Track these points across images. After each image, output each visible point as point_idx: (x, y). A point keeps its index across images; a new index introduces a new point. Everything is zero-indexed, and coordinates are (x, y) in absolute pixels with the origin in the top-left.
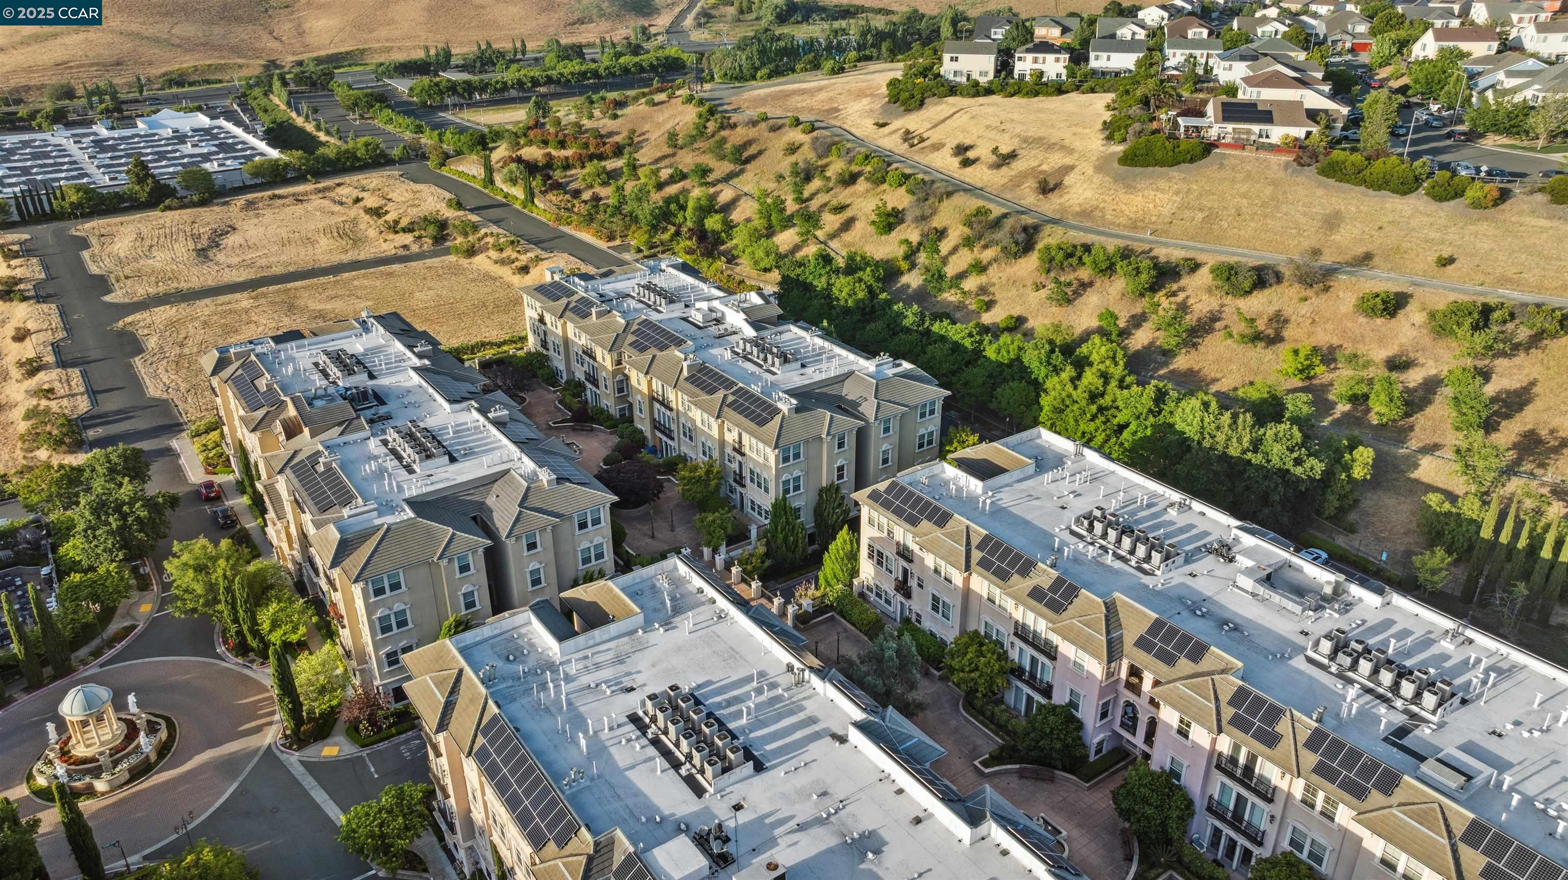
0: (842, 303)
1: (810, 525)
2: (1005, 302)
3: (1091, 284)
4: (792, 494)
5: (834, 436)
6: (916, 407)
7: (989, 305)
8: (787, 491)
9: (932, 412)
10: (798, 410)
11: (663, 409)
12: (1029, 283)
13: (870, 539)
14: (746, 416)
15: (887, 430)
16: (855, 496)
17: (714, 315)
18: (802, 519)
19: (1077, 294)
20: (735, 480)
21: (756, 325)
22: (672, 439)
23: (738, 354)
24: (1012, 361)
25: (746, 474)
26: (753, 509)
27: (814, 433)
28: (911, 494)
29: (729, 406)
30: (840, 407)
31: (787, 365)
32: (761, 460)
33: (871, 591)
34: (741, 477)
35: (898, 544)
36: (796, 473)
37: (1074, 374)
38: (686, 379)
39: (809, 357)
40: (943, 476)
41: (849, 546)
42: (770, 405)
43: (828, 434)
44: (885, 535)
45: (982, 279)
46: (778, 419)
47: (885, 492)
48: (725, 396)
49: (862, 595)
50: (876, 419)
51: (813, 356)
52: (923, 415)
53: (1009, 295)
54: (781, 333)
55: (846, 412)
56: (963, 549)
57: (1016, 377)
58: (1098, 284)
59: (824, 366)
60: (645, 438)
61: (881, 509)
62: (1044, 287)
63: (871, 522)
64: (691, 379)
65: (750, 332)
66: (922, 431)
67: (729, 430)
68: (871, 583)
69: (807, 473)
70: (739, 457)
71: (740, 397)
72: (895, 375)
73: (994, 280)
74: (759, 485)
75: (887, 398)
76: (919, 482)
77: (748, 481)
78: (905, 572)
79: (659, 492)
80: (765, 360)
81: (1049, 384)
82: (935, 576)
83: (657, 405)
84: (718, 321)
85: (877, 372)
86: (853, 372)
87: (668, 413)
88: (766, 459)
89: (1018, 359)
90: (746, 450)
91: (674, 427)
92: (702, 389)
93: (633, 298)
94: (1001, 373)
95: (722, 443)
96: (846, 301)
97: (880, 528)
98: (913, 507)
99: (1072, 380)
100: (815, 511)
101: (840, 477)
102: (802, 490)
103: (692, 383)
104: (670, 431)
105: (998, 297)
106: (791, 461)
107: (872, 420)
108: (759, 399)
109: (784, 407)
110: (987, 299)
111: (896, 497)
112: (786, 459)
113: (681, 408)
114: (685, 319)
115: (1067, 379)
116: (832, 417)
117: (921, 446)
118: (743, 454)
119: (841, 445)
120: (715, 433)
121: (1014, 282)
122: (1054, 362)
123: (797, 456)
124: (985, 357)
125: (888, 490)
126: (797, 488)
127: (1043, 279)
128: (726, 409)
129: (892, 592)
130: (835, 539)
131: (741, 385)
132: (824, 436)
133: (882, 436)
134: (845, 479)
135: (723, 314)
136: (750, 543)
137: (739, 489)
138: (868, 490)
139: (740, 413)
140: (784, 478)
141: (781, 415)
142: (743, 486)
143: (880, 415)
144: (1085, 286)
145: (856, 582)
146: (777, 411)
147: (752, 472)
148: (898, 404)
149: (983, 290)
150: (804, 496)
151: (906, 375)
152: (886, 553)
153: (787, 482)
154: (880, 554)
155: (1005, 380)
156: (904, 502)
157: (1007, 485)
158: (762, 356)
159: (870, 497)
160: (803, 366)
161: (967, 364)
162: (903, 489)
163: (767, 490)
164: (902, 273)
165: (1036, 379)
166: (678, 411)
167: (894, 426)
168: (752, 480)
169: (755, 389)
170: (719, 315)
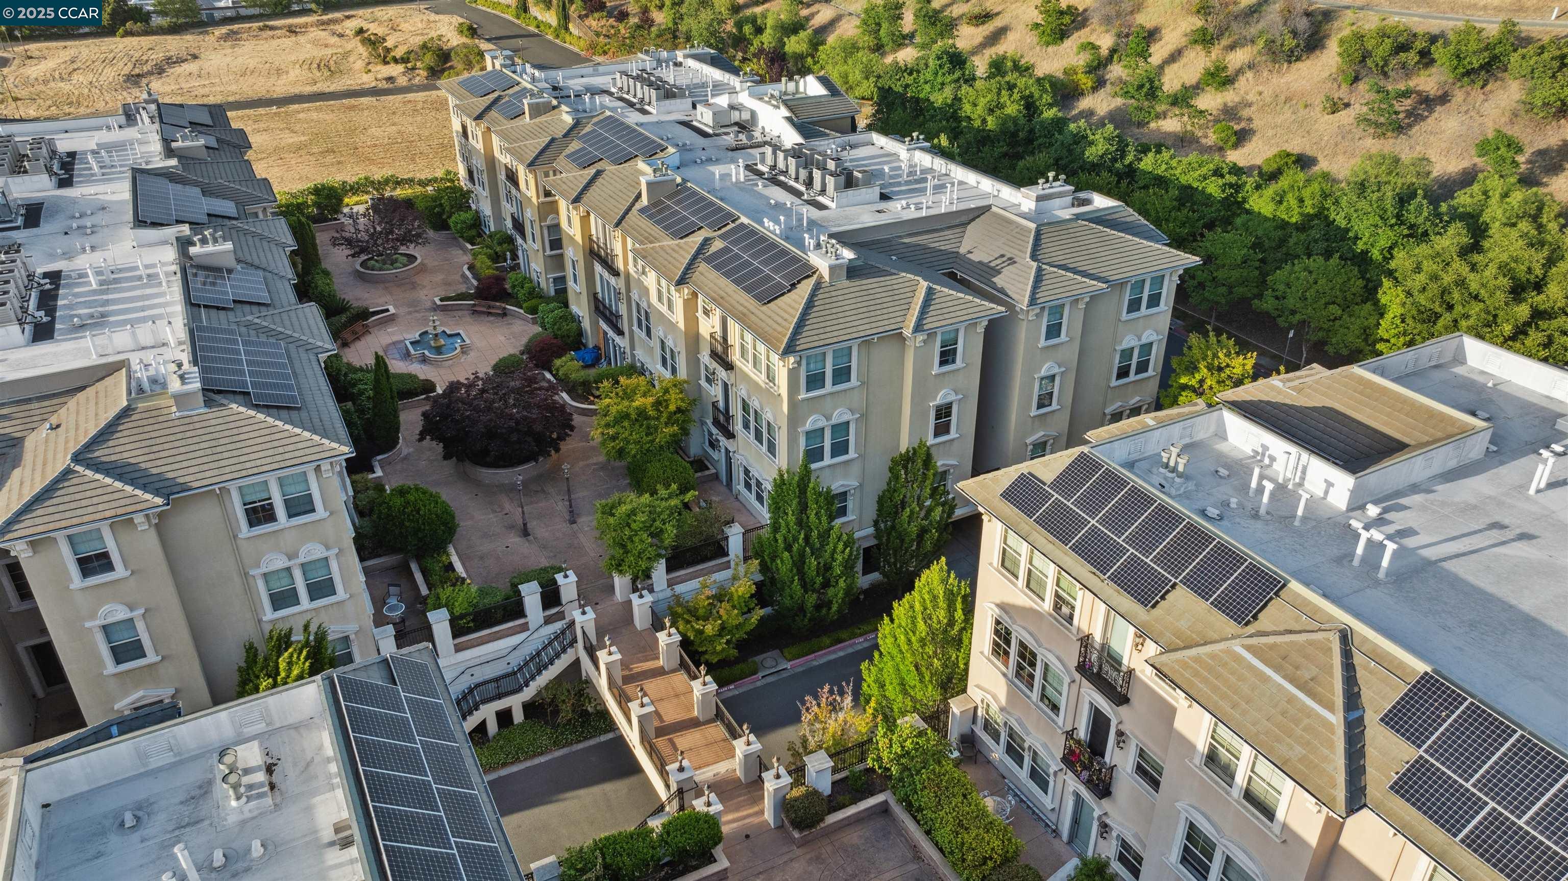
0: (977, 123)
1: (865, 533)
2: (1270, 133)
3: (1444, 99)
4: (828, 460)
5: (931, 335)
6: (1122, 284)
7: (1241, 137)
8: (814, 454)
9: (1154, 300)
10: (853, 272)
11: (606, 275)
12: (1318, 100)
13: (1002, 606)
14: (737, 282)
15: (1054, 331)
16: (969, 487)
17: (735, 116)
18: (850, 517)
19: (1414, 116)
20: (716, 422)
21: (805, 128)
22: (620, 333)
23: (760, 174)
24: (1309, 218)
25: (736, 410)
26: (748, 486)
27: (887, 325)
28: (1140, 499)
29: (708, 260)
30: (952, 276)
31: (851, 192)
32: (760, 378)
33: (996, 736)
34: (728, 417)
35: (1085, 641)
36: (840, 415)
37: (1466, 240)
38: (642, 211)
39: (899, 184)
40: (1222, 447)
41: (941, 614)
42: (795, 259)
43: (918, 328)
44: (1047, 605)
45: (1229, 97)
46: (806, 287)
47: (1055, 484)
48: (707, 242)
49: (969, 742)
50: (1033, 301)
51: (907, 183)
52: (1134, 306)
53: (1279, 120)
54: (853, 147)
55: (964, 284)
56: (1336, 719)
57: (1316, 248)
58: (1459, 96)
59: (926, 200)
60: (580, 333)
61: (1042, 537)
62: (1347, 105)
63: (1007, 563)
64: (654, 211)
65: (791, 138)
66: (1129, 341)
67: (706, 313)
68: (999, 719)
69: (864, 417)
70: (722, 373)
71: (735, 243)
72: (1078, 217)
73: (1251, 97)
74: (758, 437)
75: (1059, 259)
76: (1155, 460)
77: (738, 427)
78: (1099, 723)
79: (561, 438)
80: (809, 183)
81: (1401, 261)
82: (1208, 776)
83: (598, 268)
84: (743, 127)
85: (1038, 212)
86: (988, 208)
87: (613, 280)
88: (770, 377)
89: (1321, 215)
90: (735, 357)
91: (623, 310)
92: (666, 228)
93: (611, 94)
94: (1283, 241)
95: (693, 339)
96: (984, 121)
97: (1033, 584)
98: (1143, 541)
99: (1465, 252)
100: (881, 501)
101: (942, 429)
102: (852, 454)
103: (651, 217)
104: (618, 317)
105: (1256, 124)
106: (829, 387)
107: (1023, 302)
108: (773, 245)
109: (821, 263)
110: (1237, 127)
111: (1091, 504)
112: (815, 381)
113: (632, 270)
114: (687, 124)
115: (1454, 250)
116: (930, 292)
117: (1123, 373)
118: (729, 366)
119: (947, 357)
120: (678, 317)
121: (1288, 100)
122: (1412, 218)
123: (842, 374)
124: (1248, 212)
125: (1065, 482)
126: (840, 448)
127: (1343, 93)
128: (703, 267)
129: (1053, 762)
130: (910, 588)
131: (744, 220)
132: (907, 332)
133: (1042, 343)
134: (953, 434)
135: (753, 114)
136: (727, 566)
137: (723, 441)
138: (1006, 476)
139: (727, 275)
140: (809, 425)
141: (812, 281)
142: (730, 435)
143: (1043, 296)
144: (1428, 103)
145: (956, 706)
146: (808, 271)
147: (745, 407)
148: (1084, 274)
149: (1230, 113)
150: (856, 469)
151: (1101, 219)
152: (1044, 655)
153: (815, 434)
154: (1027, 656)
155: (1290, 257)
156: (1117, 521)
157: (1415, 488)
158: (803, 174)
159: (1009, 495)
160: (884, 197)
161: (1210, 226)
162: (1113, 481)
163: (772, 448)
164: (1082, 94)
165: (1365, 253)
166: (628, 275)
167: (1071, 322)
168: (746, 426)
169: (771, 228)
170: (746, 116)
